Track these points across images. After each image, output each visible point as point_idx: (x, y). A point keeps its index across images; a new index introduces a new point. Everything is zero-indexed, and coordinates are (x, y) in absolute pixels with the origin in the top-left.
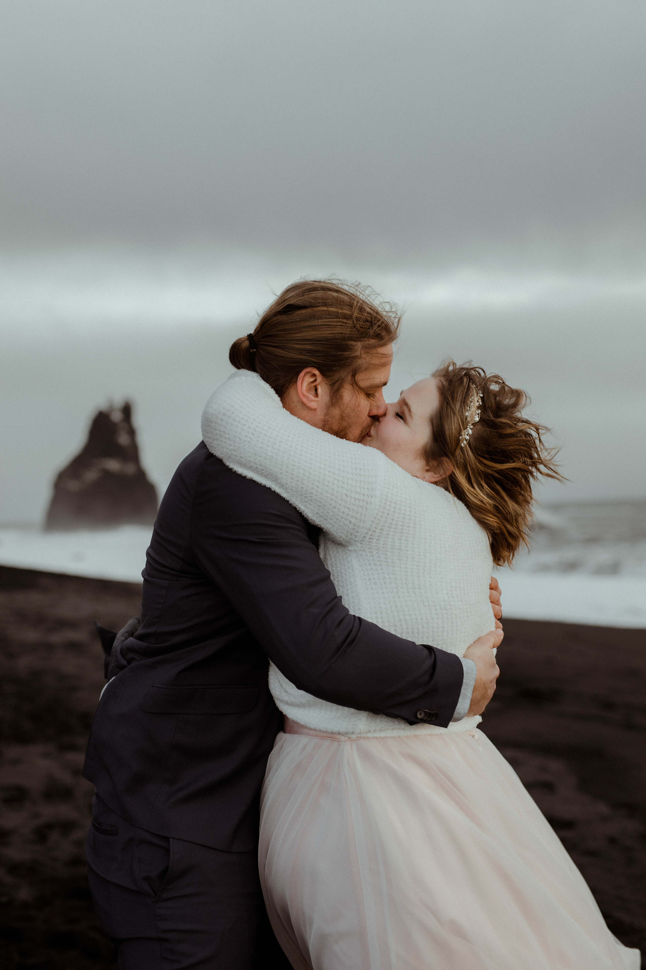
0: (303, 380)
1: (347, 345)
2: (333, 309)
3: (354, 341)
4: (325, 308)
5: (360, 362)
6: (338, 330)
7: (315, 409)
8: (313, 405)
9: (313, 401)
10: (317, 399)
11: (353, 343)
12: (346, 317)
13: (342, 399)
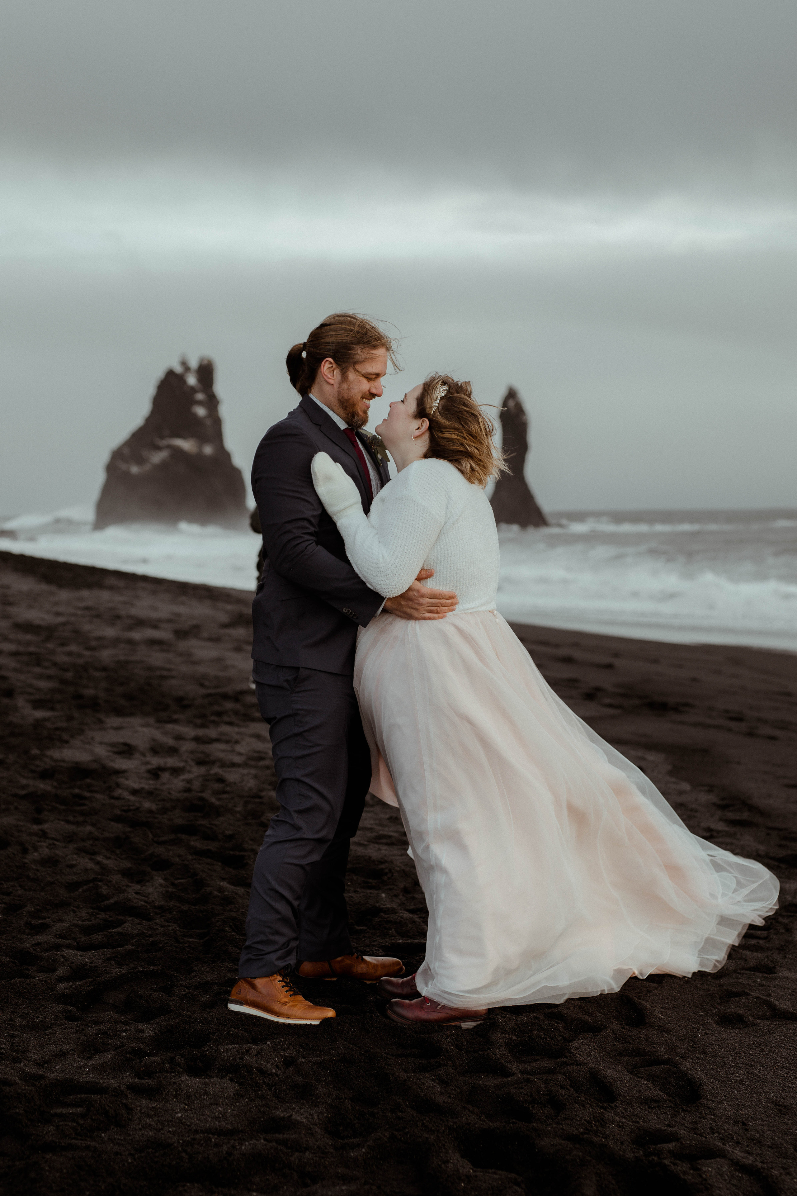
0: (324, 365)
1: (350, 347)
2: (345, 326)
3: (354, 344)
4: (340, 326)
5: (358, 357)
6: (345, 338)
7: (333, 385)
8: (331, 381)
9: (330, 378)
10: (333, 378)
11: (355, 346)
12: (351, 331)
13: (348, 378)
